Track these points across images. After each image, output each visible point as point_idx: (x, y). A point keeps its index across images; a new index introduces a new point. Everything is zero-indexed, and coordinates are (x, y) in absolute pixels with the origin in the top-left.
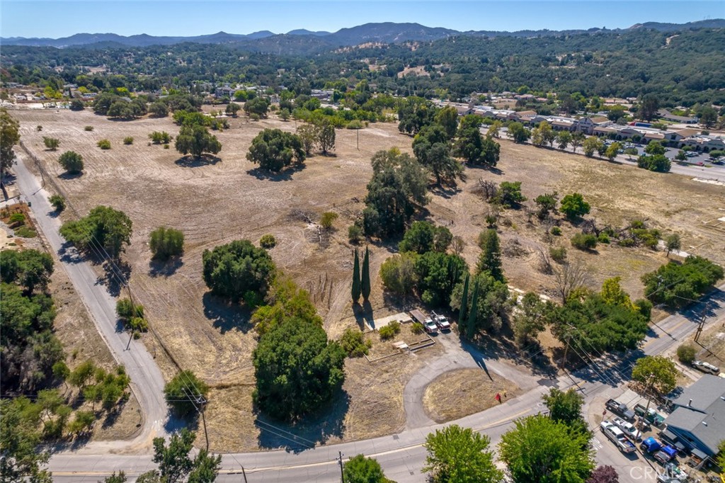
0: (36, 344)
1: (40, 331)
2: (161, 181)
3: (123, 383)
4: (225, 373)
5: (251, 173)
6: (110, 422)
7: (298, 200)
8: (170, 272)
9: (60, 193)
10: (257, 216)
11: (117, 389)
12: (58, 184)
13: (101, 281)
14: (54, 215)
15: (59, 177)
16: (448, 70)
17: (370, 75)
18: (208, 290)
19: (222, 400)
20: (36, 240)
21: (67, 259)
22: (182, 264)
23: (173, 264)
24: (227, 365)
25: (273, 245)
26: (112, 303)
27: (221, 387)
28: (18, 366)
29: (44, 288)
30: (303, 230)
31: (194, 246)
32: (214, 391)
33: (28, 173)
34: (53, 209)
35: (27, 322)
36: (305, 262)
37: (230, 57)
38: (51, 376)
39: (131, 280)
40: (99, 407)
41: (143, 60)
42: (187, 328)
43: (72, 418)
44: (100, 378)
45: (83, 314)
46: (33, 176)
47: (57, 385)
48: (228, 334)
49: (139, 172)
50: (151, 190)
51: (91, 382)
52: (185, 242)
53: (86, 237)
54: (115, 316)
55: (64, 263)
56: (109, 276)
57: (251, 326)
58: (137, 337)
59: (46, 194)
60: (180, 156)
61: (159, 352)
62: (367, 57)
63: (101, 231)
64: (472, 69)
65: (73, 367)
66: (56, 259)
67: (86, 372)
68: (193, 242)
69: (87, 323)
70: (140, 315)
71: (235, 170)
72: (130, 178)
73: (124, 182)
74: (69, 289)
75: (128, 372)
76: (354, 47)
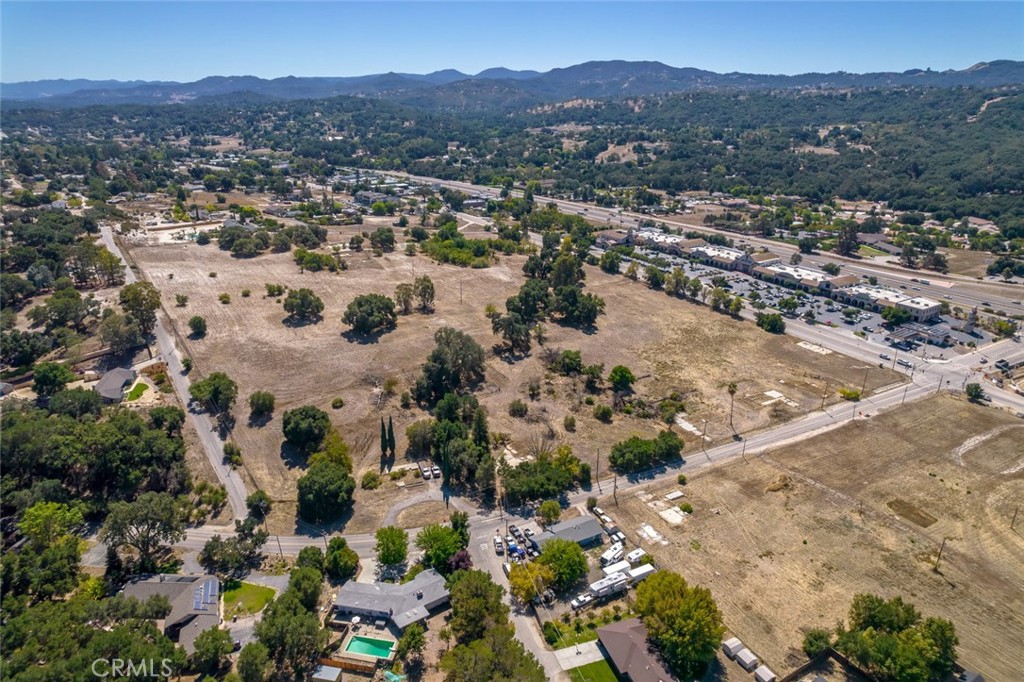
0: (175, 468)
1: (177, 461)
2: (266, 343)
3: (224, 495)
4: (285, 494)
5: (344, 335)
6: (215, 516)
7: (375, 365)
8: (263, 425)
9: (189, 354)
10: (337, 380)
11: (221, 498)
12: (187, 345)
13: (215, 429)
14: (184, 373)
15: (188, 337)
16: (663, 151)
17: (562, 156)
18: (285, 439)
19: (280, 509)
20: (173, 395)
21: (193, 411)
22: (271, 419)
23: (265, 418)
24: (288, 489)
25: (341, 406)
26: (221, 445)
27: (281, 502)
28: (165, 481)
29: (179, 433)
30: (369, 394)
31: (283, 405)
32: (276, 504)
33: (165, 333)
34: (184, 369)
35: (170, 455)
36: (361, 422)
37: (392, 122)
38: (184, 488)
39: (235, 429)
40: (209, 508)
41: (284, 126)
42: (267, 464)
43: (195, 512)
44: (211, 491)
45: (202, 452)
46: (168, 336)
47: (188, 493)
48: (293, 470)
49: (250, 333)
50: (258, 353)
51: (206, 493)
52: (276, 401)
53: (206, 396)
54: (222, 455)
55: (191, 414)
56: (220, 426)
57: (307, 466)
58: (235, 469)
59: (179, 355)
60: (287, 314)
61: (248, 479)
62: (573, 120)
63: (216, 393)
64: (692, 152)
65: (196, 484)
66: (186, 410)
67: (203, 488)
68: (282, 401)
69: (205, 458)
70: (239, 454)
71: (331, 332)
72: (242, 340)
73: (237, 344)
74: (195, 434)
75: (227, 489)
76: (558, 105)
